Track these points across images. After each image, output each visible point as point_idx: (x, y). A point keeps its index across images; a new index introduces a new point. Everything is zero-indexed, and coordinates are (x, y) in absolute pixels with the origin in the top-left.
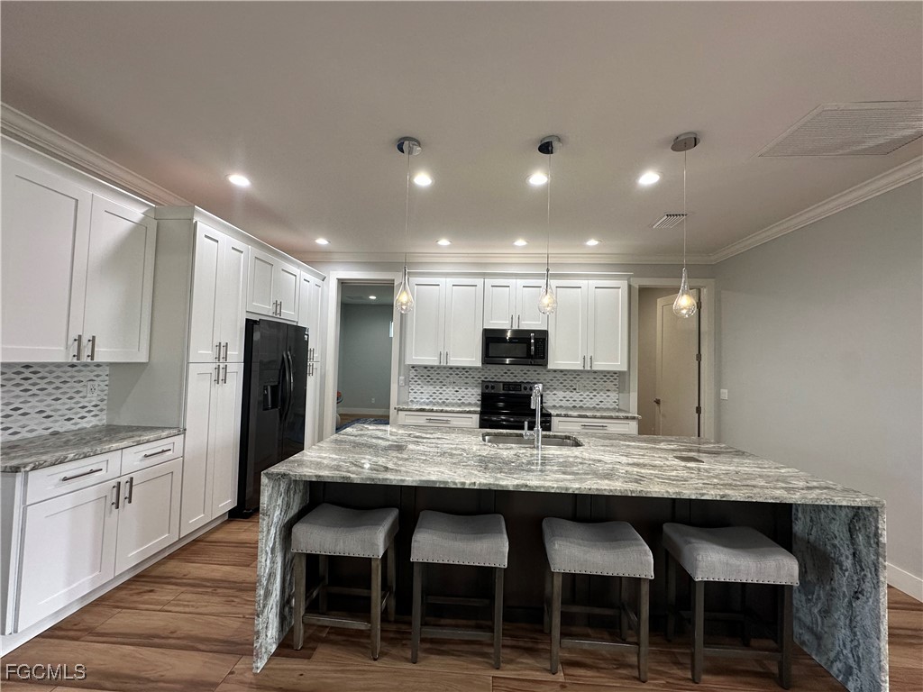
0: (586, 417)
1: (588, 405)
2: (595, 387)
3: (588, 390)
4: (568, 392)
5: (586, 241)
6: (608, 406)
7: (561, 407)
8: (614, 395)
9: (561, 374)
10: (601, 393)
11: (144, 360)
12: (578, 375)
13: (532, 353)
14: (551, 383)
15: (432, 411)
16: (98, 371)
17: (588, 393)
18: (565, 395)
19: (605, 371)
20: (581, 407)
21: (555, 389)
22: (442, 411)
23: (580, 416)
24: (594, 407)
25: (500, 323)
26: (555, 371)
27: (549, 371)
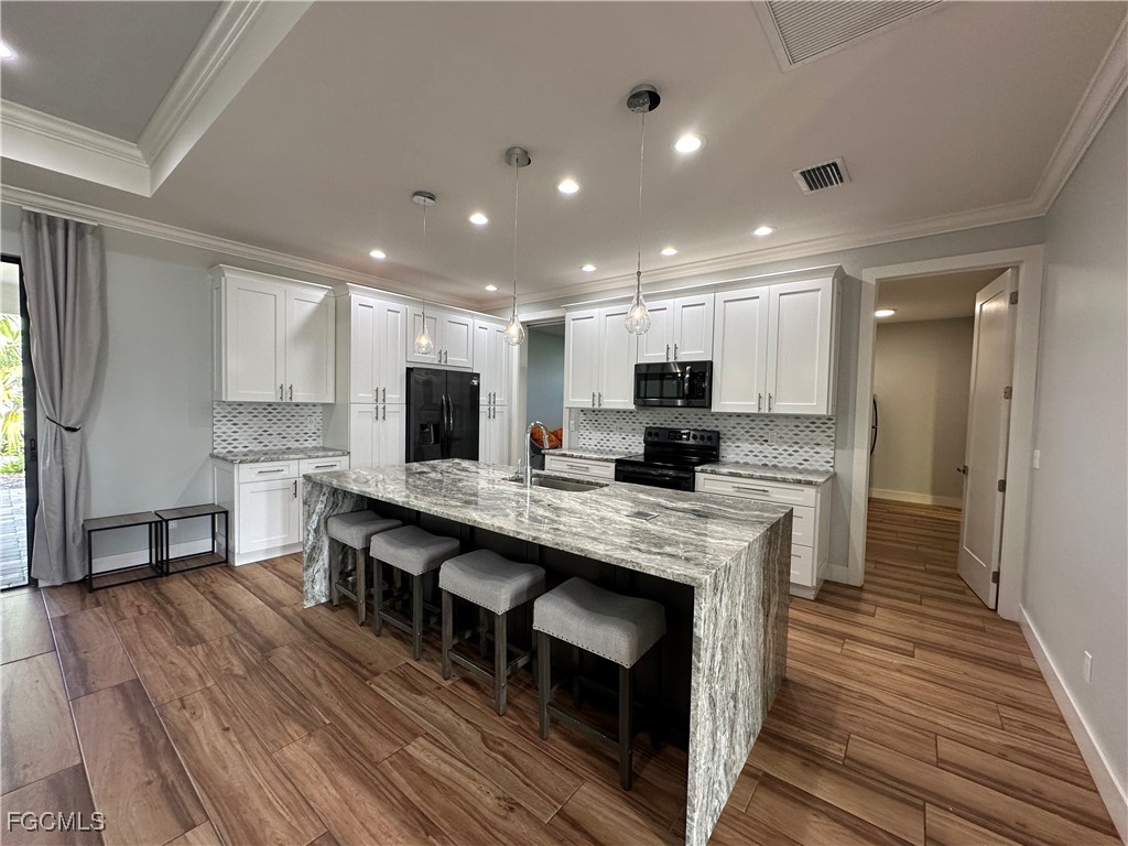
0: (740, 476)
1: (785, 464)
2: (796, 439)
3: (786, 443)
4: (756, 445)
5: (755, 229)
6: (816, 466)
7: (746, 464)
8: (826, 452)
9: (748, 420)
10: (806, 449)
11: (331, 401)
12: (772, 421)
13: (686, 392)
14: (734, 431)
15: (572, 456)
16: (315, 409)
17: (785, 447)
18: (751, 447)
19: (813, 416)
20: (775, 466)
21: (738, 439)
22: (581, 457)
23: (732, 474)
24: (795, 468)
25: (656, 356)
26: (739, 415)
27: (730, 415)
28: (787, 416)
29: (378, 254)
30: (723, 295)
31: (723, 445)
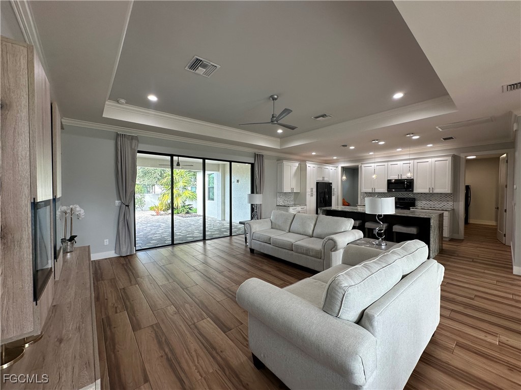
1: (437, 207)
2: (441, 200)
3: (438, 201)
4: (428, 202)
8: (451, 203)
10: (444, 202)
11: (299, 192)
13: (406, 187)
14: (420, 198)
18: (426, 202)
19: (446, 193)
20: (434, 207)
21: (421, 200)
25: (394, 177)
26: (422, 193)
27: (419, 193)
28: (437, 193)
29: (314, 154)
30: (416, 161)
31: (416, 202)
